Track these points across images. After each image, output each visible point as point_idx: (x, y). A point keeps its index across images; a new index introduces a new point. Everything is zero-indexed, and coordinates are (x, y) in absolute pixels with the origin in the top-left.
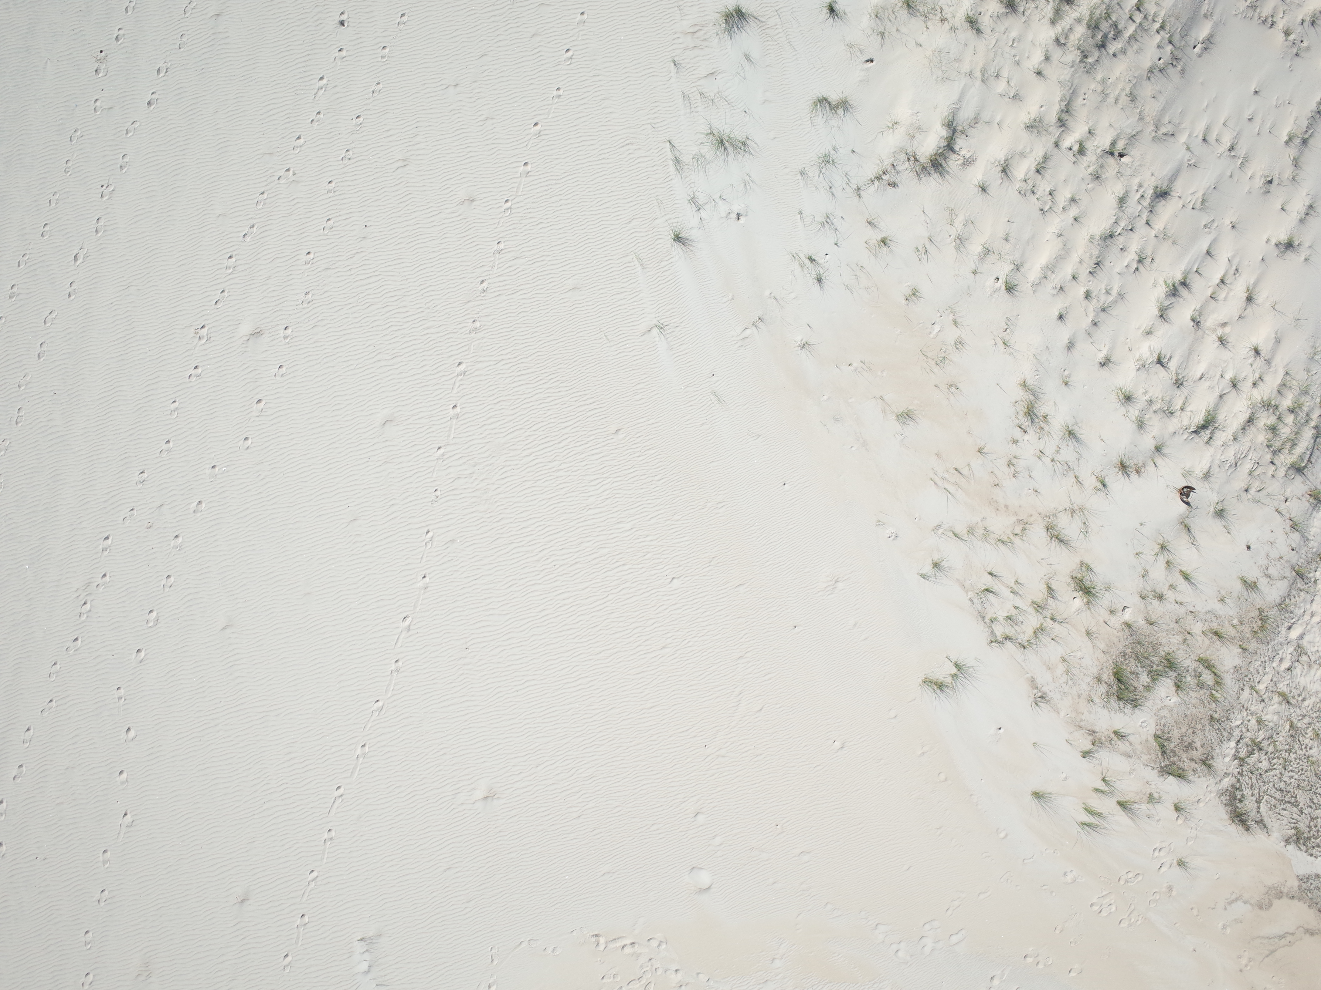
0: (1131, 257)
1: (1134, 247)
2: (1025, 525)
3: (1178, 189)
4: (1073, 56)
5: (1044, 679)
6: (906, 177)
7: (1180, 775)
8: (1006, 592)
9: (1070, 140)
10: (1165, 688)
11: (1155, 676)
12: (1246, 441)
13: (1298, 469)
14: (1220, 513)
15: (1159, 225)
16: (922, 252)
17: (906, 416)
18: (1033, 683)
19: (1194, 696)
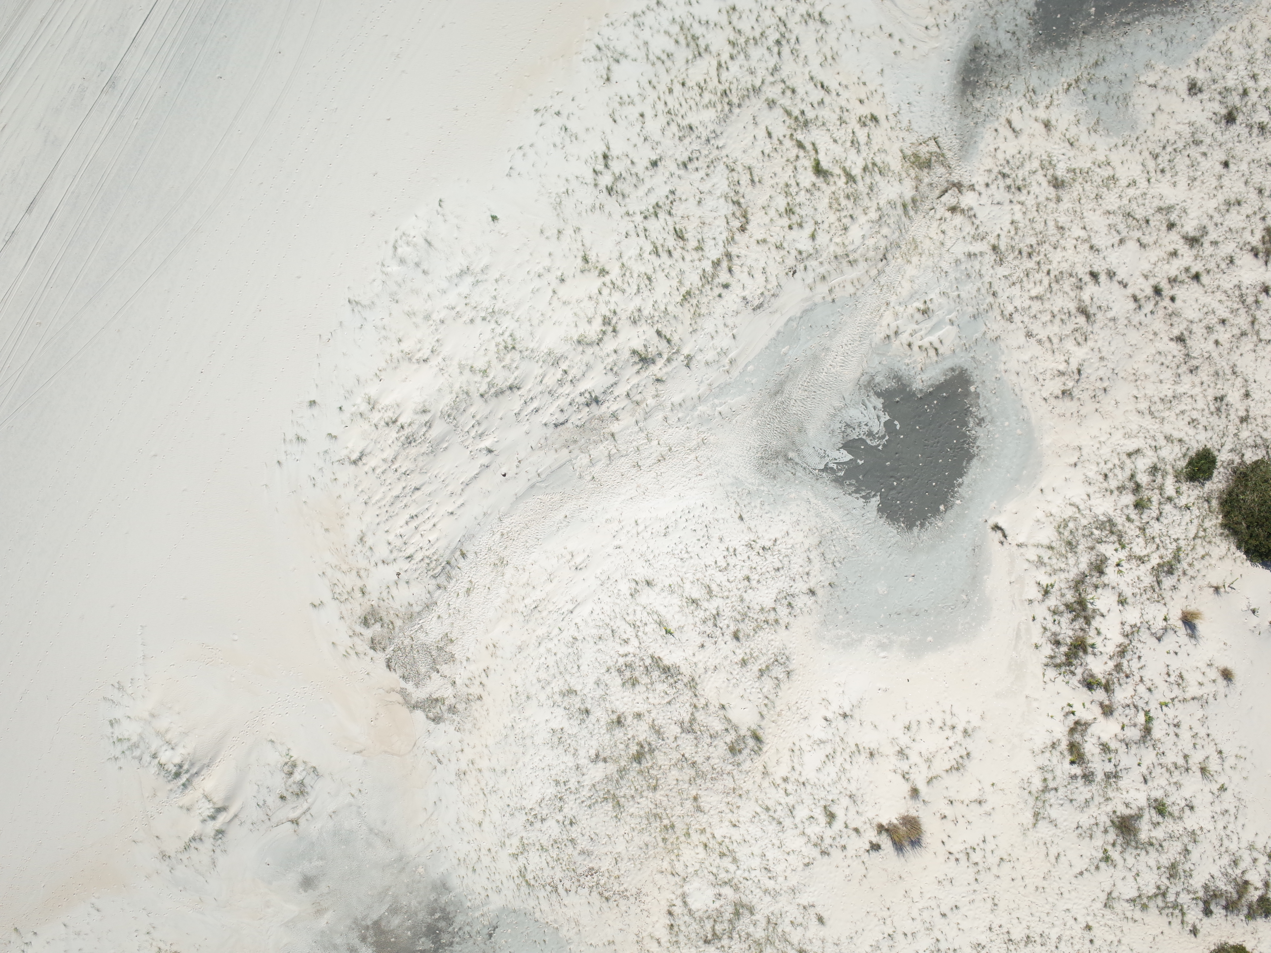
0: (403, 504)
1: (404, 502)
2: (351, 569)
3: (423, 489)
4: (400, 444)
5: (345, 613)
6: (347, 463)
7: (375, 650)
8: (340, 586)
9: (394, 467)
10: (378, 626)
11: (376, 621)
12: (420, 565)
13: (434, 577)
14: (407, 582)
15: (414, 498)
16: (345, 485)
17: (327, 530)
18: (341, 613)
19: (386, 630)
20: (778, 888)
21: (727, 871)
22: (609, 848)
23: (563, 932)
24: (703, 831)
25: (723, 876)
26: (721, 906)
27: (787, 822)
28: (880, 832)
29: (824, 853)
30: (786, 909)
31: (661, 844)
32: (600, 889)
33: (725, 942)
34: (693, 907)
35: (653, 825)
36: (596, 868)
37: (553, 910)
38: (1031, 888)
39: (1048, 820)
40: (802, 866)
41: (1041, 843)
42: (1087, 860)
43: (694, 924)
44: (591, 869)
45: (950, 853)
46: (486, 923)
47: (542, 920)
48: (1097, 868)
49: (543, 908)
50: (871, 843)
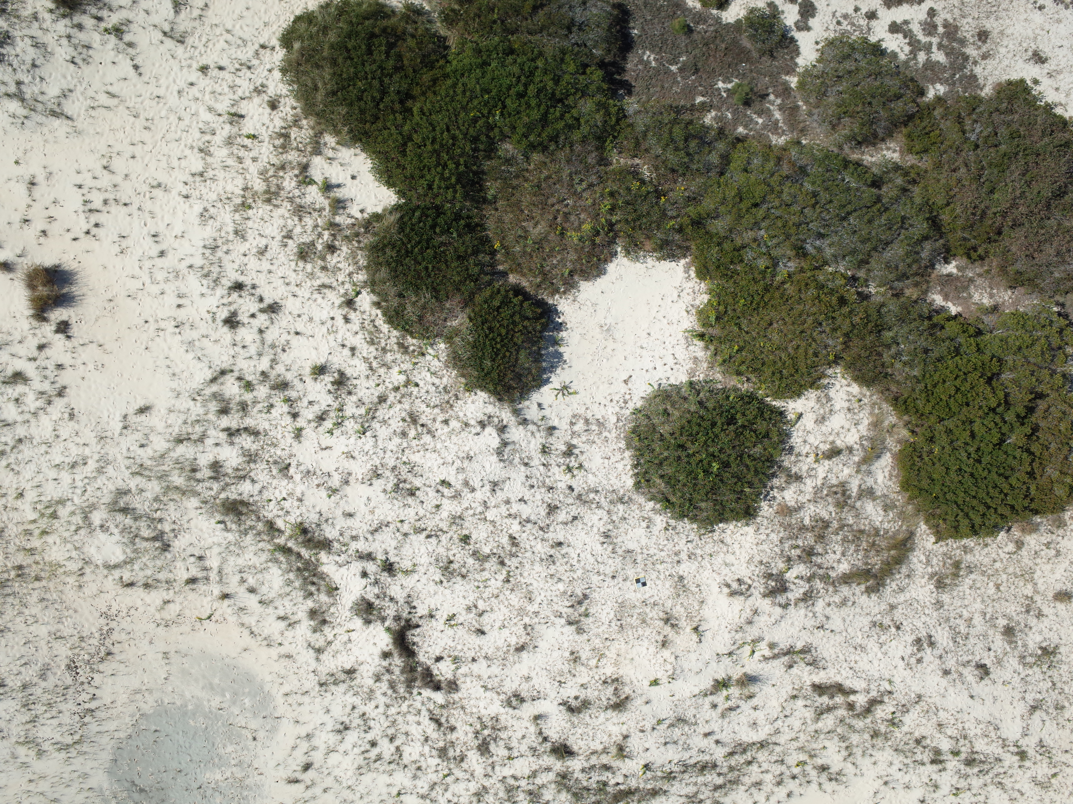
20: (96, 457)
21: (73, 513)
22: (43, 644)
23: (147, 708)
24: (28, 533)
25: (78, 519)
26: (117, 526)
27: (21, 431)
28: (45, 320)
29: (60, 394)
30: (124, 451)
31: (44, 583)
32: (96, 659)
33: (167, 527)
34: (122, 558)
35: (17, 590)
36: (67, 661)
37: (118, 717)
38: (146, 136)
39: (63, 101)
40: (72, 424)
41: (93, 113)
42: (121, 56)
43: (144, 560)
44: (68, 667)
45: (88, 233)
46: (125, 794)
47: (129, 731)
48: (130, 45)
49: (113, 728)
50: (58, 331)
